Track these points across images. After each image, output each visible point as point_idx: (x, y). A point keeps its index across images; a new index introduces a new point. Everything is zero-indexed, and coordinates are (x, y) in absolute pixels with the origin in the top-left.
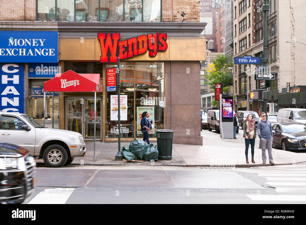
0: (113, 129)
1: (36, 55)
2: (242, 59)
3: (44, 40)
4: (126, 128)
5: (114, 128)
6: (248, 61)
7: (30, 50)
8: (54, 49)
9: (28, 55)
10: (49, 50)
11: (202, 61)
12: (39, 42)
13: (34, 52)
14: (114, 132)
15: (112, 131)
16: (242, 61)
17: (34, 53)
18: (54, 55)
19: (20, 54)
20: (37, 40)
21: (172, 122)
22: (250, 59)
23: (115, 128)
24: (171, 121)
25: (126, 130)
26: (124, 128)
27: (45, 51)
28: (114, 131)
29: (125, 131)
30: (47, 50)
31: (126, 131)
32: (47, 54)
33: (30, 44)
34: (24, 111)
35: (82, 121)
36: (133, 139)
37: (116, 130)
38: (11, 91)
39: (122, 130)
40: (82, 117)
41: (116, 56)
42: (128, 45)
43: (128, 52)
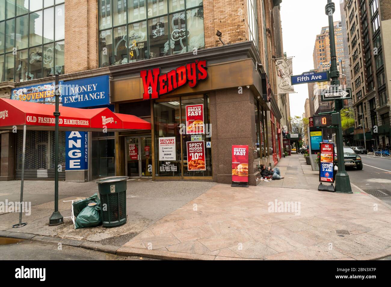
0: (162, 167)
1: (90, 99)
2: (301, 78)
3: (96, 84)
4: (174, 166)
6: (310, 78)
7: (86, 96)
8: (104, 92)
9: (84, 100)
10: (100, 93)
11: (250, 85)
12: (92, 88)
13: (89, 96)
14: (163, 171)
15: (161, 169)
16: (302, 79)
17: (89, 98)
18: (104, 98)
19: (79, 101)
20: (91, 86)
22: (313, 76)
23: (164, 166)
26: (172, 166)
27: (97, 95)
28: (163, 169)
29: (173, 169)
30: (99, 93)
32: (99, 97)
33: (86, 90)
34: (86, 152)
35: (138, 159)
36: (181, 178)
37: (165, 168)
38: (75, 134)
39: (170, 168)
40: (138, 156)
41: (157, 91)
42: (167, 79)
43: (168, 86)
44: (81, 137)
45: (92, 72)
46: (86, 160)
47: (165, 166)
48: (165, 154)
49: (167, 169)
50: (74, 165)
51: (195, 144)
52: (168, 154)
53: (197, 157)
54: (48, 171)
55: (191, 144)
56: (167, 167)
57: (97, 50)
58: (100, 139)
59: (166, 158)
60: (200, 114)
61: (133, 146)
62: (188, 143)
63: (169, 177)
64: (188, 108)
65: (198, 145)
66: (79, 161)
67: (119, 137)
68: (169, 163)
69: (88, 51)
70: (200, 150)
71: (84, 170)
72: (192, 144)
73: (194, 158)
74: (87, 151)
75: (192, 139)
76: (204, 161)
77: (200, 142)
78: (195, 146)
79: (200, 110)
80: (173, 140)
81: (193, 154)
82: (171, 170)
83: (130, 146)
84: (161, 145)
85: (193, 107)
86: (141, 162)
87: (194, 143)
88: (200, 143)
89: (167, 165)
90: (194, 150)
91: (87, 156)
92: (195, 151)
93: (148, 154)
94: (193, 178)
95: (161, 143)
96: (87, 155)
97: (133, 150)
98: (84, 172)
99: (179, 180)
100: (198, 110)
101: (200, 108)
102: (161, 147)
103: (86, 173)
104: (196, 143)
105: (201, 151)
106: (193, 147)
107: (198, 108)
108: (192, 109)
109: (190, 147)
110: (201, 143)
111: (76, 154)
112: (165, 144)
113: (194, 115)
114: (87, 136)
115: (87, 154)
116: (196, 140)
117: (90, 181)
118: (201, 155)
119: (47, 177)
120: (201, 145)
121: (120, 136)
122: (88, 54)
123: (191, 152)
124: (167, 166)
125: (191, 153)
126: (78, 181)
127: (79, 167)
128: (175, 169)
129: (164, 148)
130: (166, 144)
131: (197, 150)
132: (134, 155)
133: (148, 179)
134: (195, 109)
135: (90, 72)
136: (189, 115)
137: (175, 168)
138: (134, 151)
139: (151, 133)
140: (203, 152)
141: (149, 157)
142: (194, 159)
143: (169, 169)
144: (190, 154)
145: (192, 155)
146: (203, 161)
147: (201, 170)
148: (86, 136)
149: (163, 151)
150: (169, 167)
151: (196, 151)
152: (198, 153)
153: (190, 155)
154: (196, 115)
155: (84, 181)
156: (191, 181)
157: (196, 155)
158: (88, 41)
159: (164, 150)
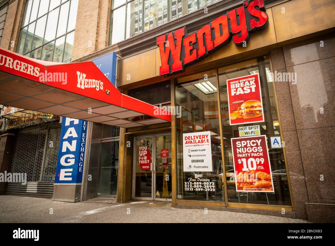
0: (188, 183)
3: (100, 65)
4: (210, 181)
5: (191, 180)
8: (108, 74)
14: (189, 189)
15: (187, 186)
21: (305, 169)
24: (304, 166)
25: (209, 185)
26: (206, 182)
28: (189, 187)
31: (209, 188)
34: (81, 158)
35: (151, 170)
36: (224, 205)
37: (193, 185)
38: (71, 133)
39: (203, 185)
40: (151, 164)
41: (180, 60)
42: (197, 39)
43: (197, 50)
44: (77, 137)
45: (98, 53)
46: (80, 169)
47: (193, 182)
48: (193, 161)
49: (198, 186)
50: (65, 177)
51: (248, 141)
52: (197, 161)
53: (252, 166)
54: (38, 184)
55: (240, 142)
56: (198, 183)
57: (107, 31)
58: (103, 142)
59: (195, 167)
60: (253, 90)
61: (144, 150)
62: (235, 141)
63: (201, 202)
64: (231, 83)
65: (253, 143)
66: (71, 170)
67: (126, 135)
68: (201, 176)
69: (97, 33)
70: (258, 152)
71: (75, 184)
72: (243, 142)
73: (248, 167)
74: (84, 157)
75: (242, 133)
76: (269, 173)
77: (258, 138)
78: (249, 145)
79: (254, 84)
80: (206, 137)
81: (244, 160)
82: (204, 188)
83: (141, 150)
84: (187, 145)
85: (240, 81)
86: (155, 174)
87: (246, 140)
88: (257, 140)
89: (197, 179)
90: (247, 152)
91: (83, 164)
92: (249, 155)
93: (166, 162)
94: (249, 206)
95: (186, 143)
96: (83, 162)
97: (144, 155)
98: (75, 187)
99: (220, 209)
100: (249, 85)
101: (254, 81)
102: (186, 149)
103: (78, 189)
104: (250, 139)
105: (261, 154)
106: (244, 148)
107: (249, 82)
108: (239, 84)
109: (239, 148)
110: (260, 140)
111: (69, 160)
112: (193, 144)
113: (242, 92)
114: (85, 135)
115: (82, 160)
116: (248, 135)
117: (83, 201)
118: (260, 162)
119: (36, 192)
120: (260, 143)
121: (127, 133)
122: (97, 37)
123: (241, 156)
124: (196, 181)
125: (241, 158)
126: (67, 200)
127: (70, 179)
128: (211, 187)
129: (192, 151)
130: (195, 144)
131: (252, 152)
132: (146, 163)
133: (165, 203)
134: (244, 82)
135: (96, 54)
136: (233, 94)
137: (211, 185)
138: (146, 158)
139: (170, 128)
140: (265, 156)
141: (167, 166)
142: (247, 170)
143: (201, 186)
144: (239, 160)
145: (242, 162)
146: (265, 174)
147: (264, 191)
148: (83, 135)
149: (190, 156)
150: (200, 183)
151: (251, 155)
152: (255, 158)
153: (240, 162)
154: (246, 92)
155: (74, 201)
156: (244, 212)
157: (252, 162)
158: (98, 23)
159: (192, 153)
